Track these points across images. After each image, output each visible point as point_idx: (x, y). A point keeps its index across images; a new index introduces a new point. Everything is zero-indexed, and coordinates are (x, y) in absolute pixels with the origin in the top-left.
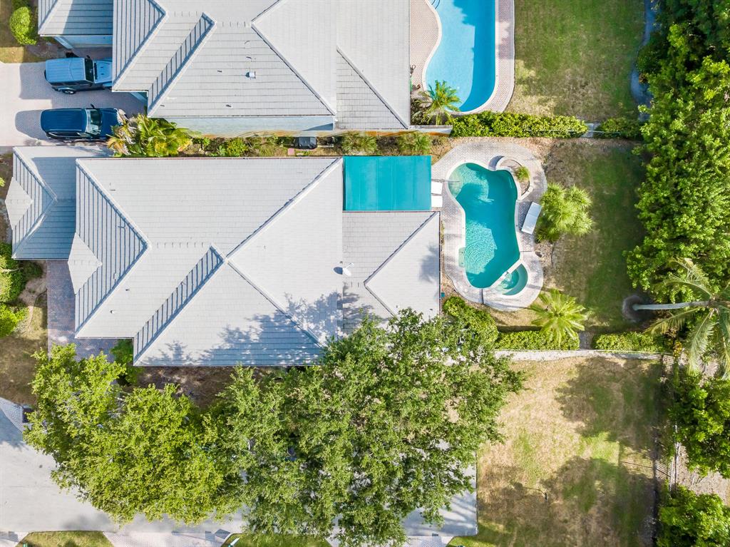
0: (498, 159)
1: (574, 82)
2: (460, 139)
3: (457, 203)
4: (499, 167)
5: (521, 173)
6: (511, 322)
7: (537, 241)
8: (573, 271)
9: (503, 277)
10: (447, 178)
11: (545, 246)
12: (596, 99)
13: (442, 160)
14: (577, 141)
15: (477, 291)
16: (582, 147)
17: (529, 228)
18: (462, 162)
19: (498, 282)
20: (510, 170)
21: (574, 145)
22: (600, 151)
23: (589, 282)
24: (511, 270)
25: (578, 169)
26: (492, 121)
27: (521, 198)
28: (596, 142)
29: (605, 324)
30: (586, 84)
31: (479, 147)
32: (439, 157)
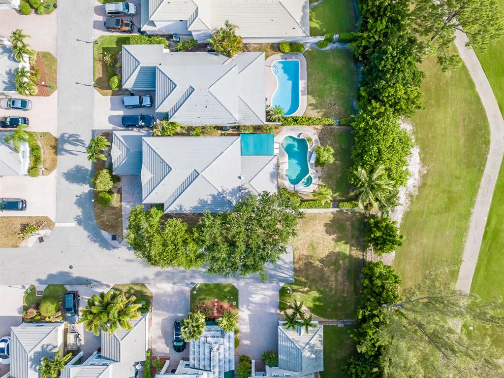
0: (301, 134)
1: (330, 104)
2: (285, 127)
3: (285, 152)
4: (301, 138)
5: (310, 140)
6: (305, 198)
7: (316, 166)
8: (330, 178)
9: (303, 180)
10: (281, 142)
11: (319, 168)
12: (339, 110)
13: (278, 135)
14: (332, 127)
15: (293, 186)
16: (334, 129)
17: (313, 161)
18: (287, 135)
19: (301, 182)
20: (305, 139)
22: (341, 130)
23: (337, 182)
24: (306, 177)
25: (332, 137)
26: (297, 120)
27: (309, 150)
28: (339, 127)
29: (343, 198)
30: (335, 104)
31: (293, 129)
32: (277, 133)
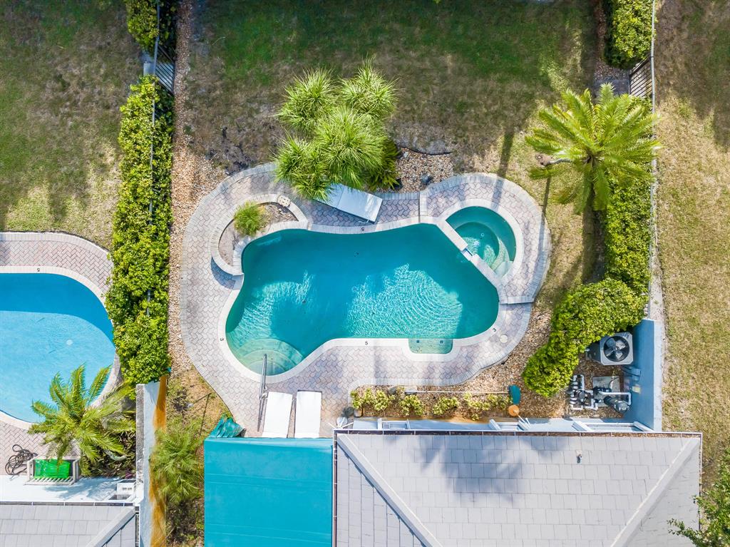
0: (216, 269)
1: (55, 105)
2: (175, 351)
3: (312, 357)
4: (235, 269)
5: (247, 221)
7: (397, 186)
8: (462, 108)
9: (474, 259)
11: (408, 168)
14: (181, 98)
15: (505, 315)
16: (193, 88)
17: (370, 206)
18: (224, 346)
19: (486, 271)
20: (242, 243)
21: (189, 105)
22: (202, 49)
23: (485, 73)
24: (460, 242)
25: (240, 97)
26: (128, 294)
27: (303, 222)
28: (184, 59)
30: (58, 78)
31: (192, 309)
32: (211, 396)
